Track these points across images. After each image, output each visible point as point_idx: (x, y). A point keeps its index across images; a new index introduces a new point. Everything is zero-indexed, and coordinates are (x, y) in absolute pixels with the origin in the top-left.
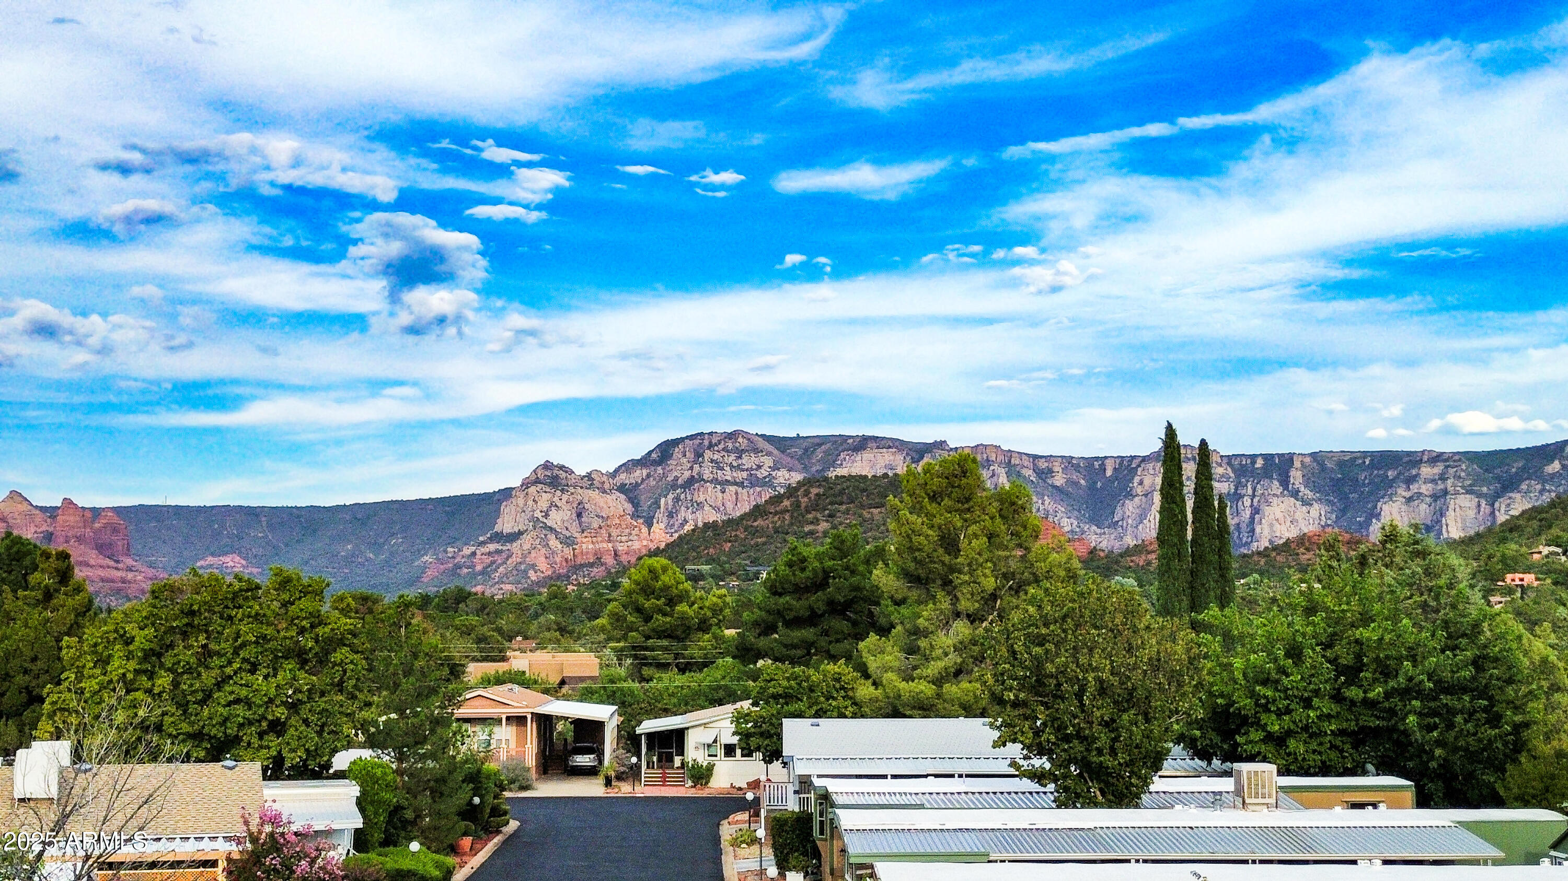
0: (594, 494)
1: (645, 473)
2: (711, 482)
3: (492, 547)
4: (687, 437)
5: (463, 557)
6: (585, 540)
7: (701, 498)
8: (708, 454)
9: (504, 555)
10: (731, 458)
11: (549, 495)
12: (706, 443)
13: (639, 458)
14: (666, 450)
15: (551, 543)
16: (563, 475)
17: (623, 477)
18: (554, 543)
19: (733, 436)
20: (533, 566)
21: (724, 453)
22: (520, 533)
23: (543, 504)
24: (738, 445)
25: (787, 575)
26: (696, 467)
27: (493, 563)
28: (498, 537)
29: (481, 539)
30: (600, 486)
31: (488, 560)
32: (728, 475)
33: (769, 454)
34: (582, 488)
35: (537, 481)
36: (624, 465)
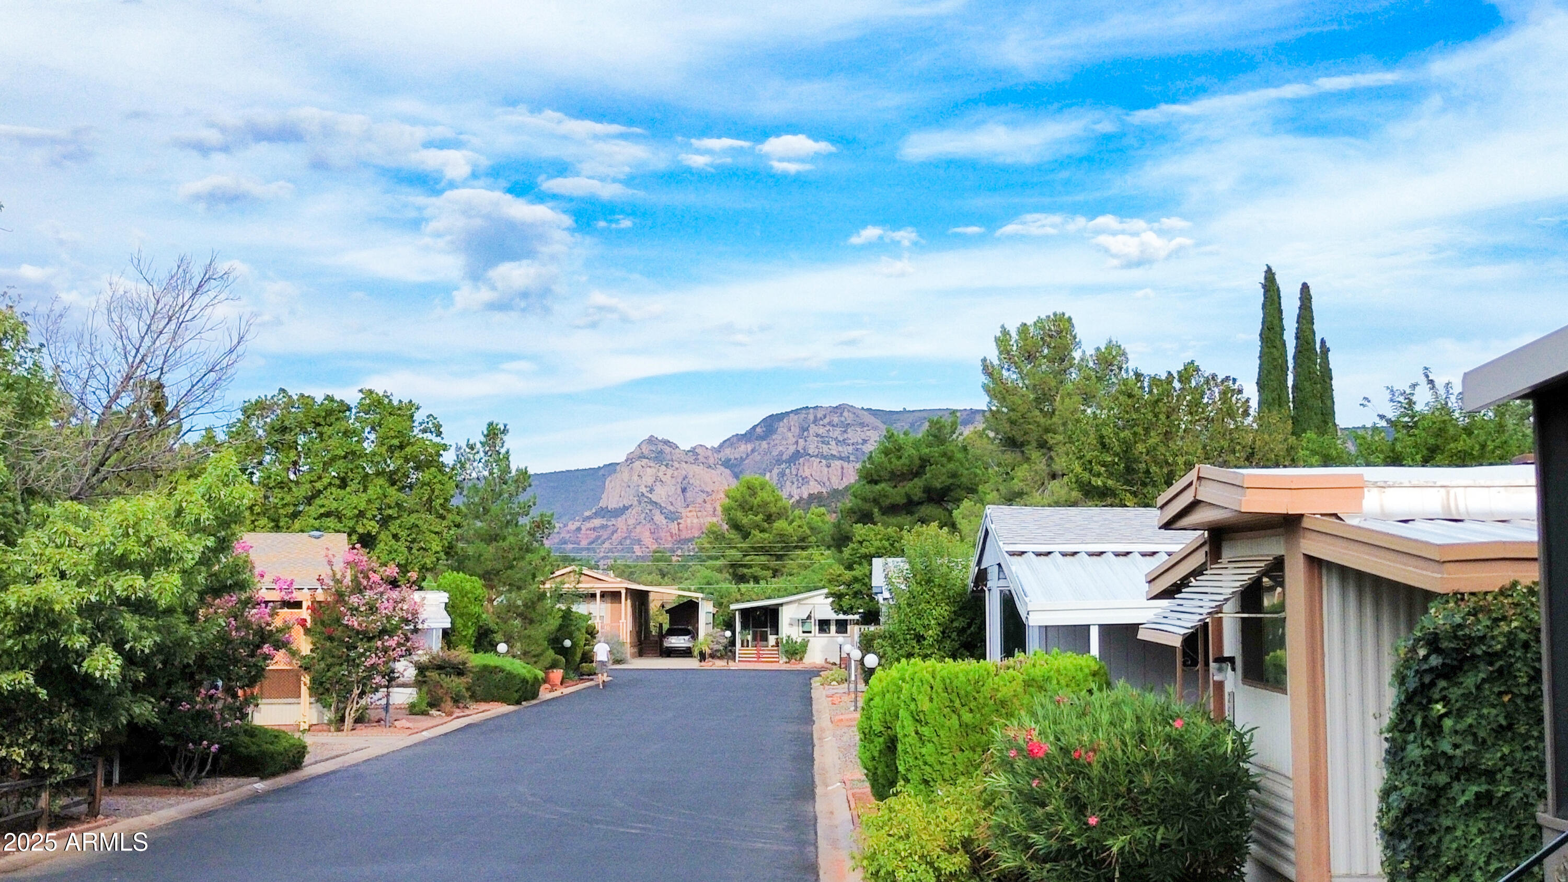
0: (698, 469)
1: (750, 449)
2: (817, 456)
3: (597, 522)
4: (792, 411)
5: (568, 532)
6: (689, 514)
7: (807, 473)
8: (813, 429)
9: (609, 531)
10: (836, 433)
11: (654, 470)
12: (811, 417)
13: (743, 432)
14: (771, 424)
15: (655, 518)
16: (667, 449)
17: (728, 452)
18: (659, 518)
19: (839, 409)
20: (639, 542)
21: (828, 427)
22: (626, 508)
23: (649, 480)
24: (843, 419)
25: (882, 463)
26: (801, 442)
27: (598, 537)
28: (604, 512)
29: (587, 514)
30: (705, 460)
31: (593, 535)
32: (834, 449)
33: (875, 428)
34: (686, 462)
35: (642, 457)
36: (728, 439)
